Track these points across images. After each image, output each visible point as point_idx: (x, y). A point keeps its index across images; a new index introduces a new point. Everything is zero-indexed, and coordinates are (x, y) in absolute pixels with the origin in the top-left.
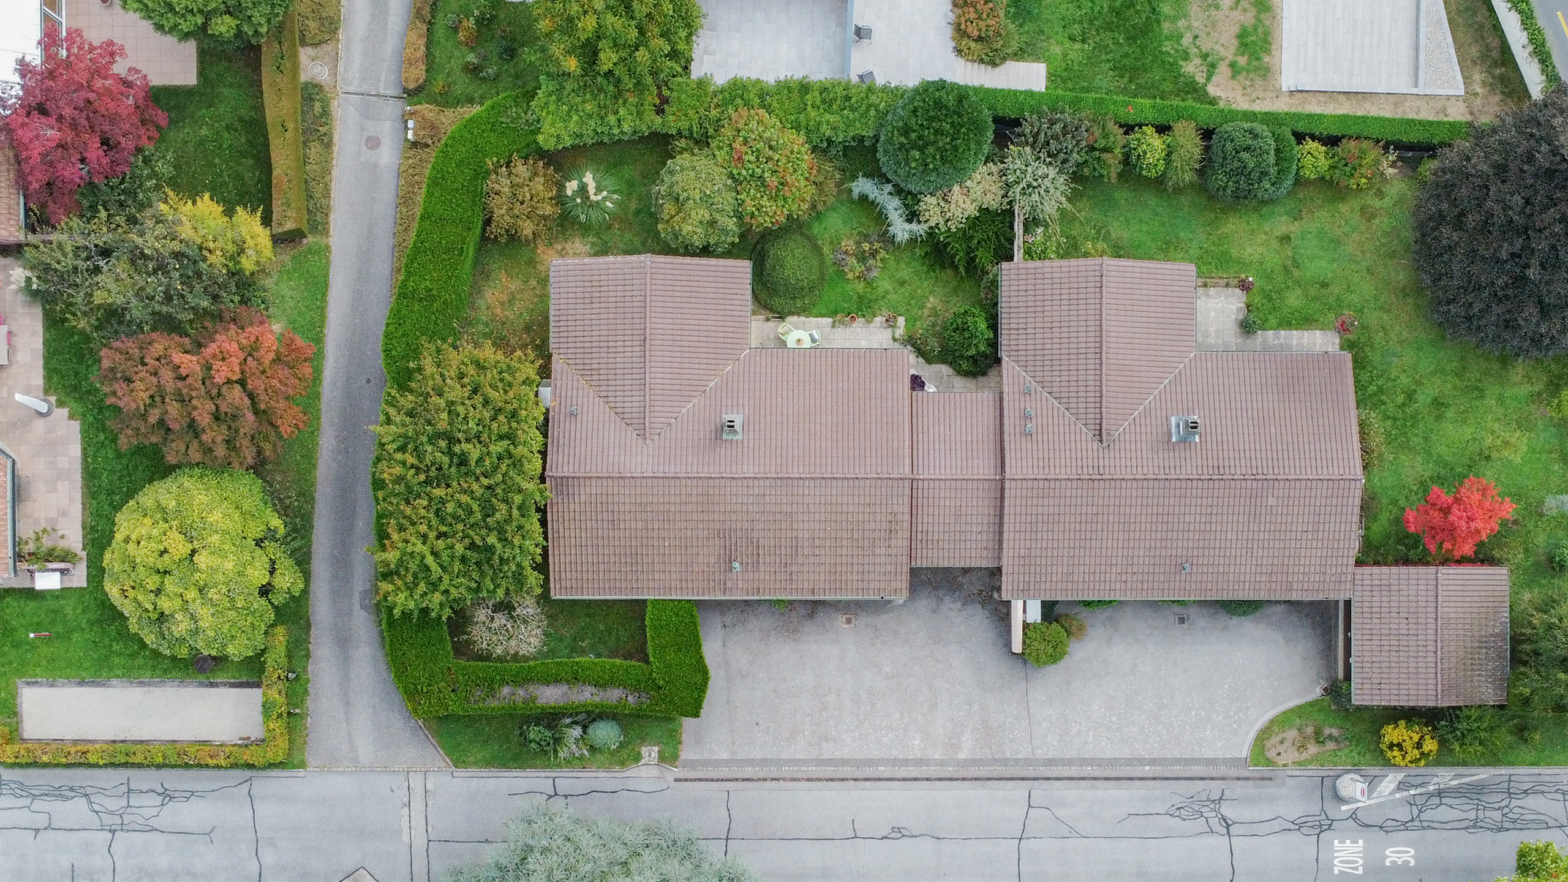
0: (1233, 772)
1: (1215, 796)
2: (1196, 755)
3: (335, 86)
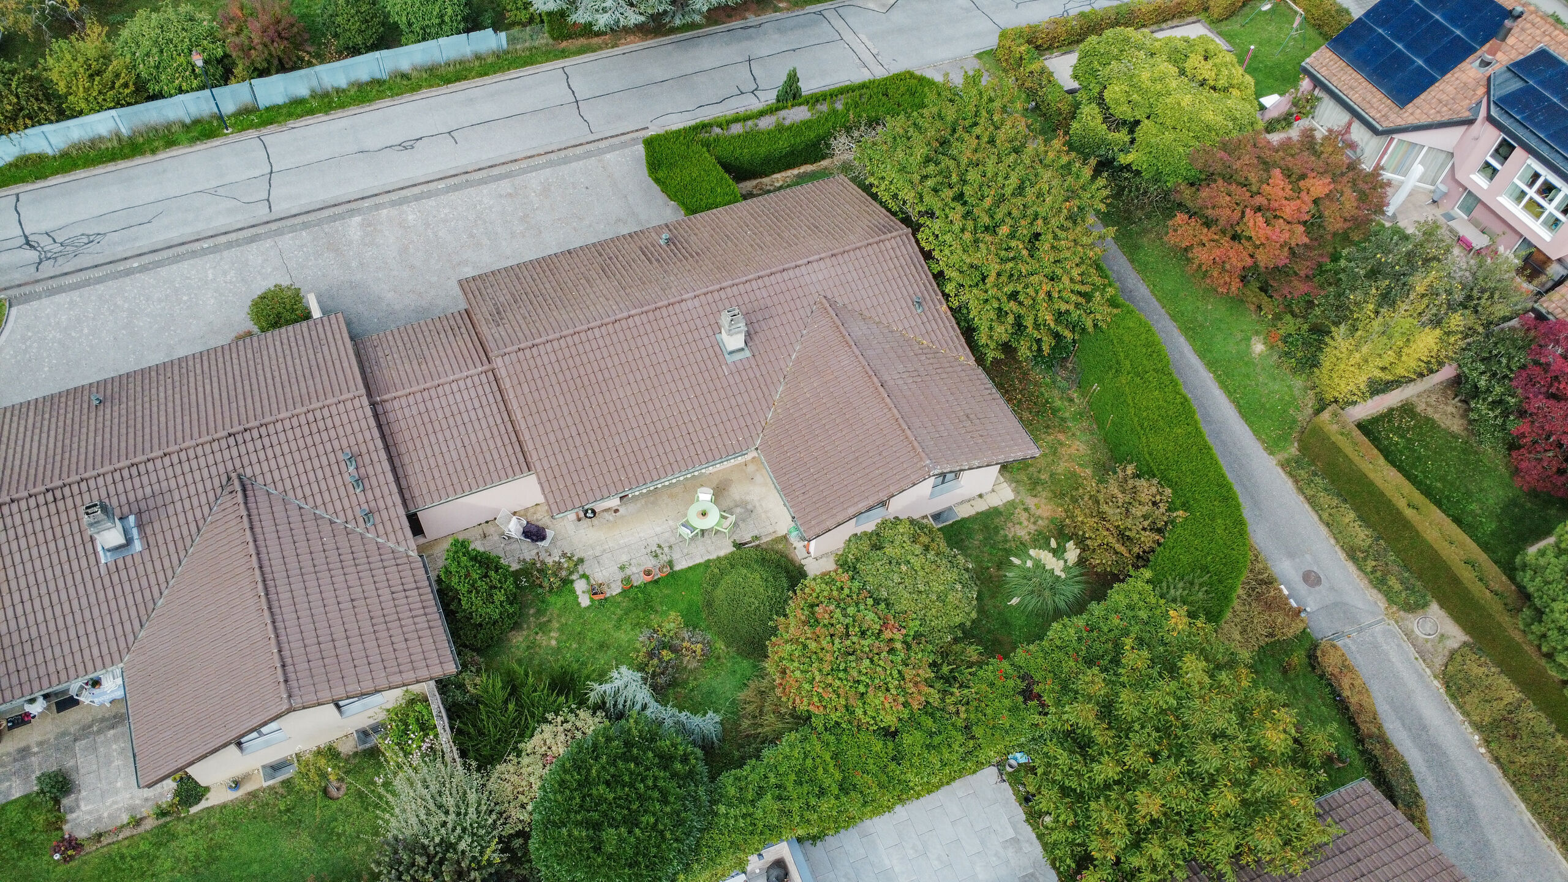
0: (27, 289)
1: (45, 264)
2: (77, 293)
3: (1397, 622)
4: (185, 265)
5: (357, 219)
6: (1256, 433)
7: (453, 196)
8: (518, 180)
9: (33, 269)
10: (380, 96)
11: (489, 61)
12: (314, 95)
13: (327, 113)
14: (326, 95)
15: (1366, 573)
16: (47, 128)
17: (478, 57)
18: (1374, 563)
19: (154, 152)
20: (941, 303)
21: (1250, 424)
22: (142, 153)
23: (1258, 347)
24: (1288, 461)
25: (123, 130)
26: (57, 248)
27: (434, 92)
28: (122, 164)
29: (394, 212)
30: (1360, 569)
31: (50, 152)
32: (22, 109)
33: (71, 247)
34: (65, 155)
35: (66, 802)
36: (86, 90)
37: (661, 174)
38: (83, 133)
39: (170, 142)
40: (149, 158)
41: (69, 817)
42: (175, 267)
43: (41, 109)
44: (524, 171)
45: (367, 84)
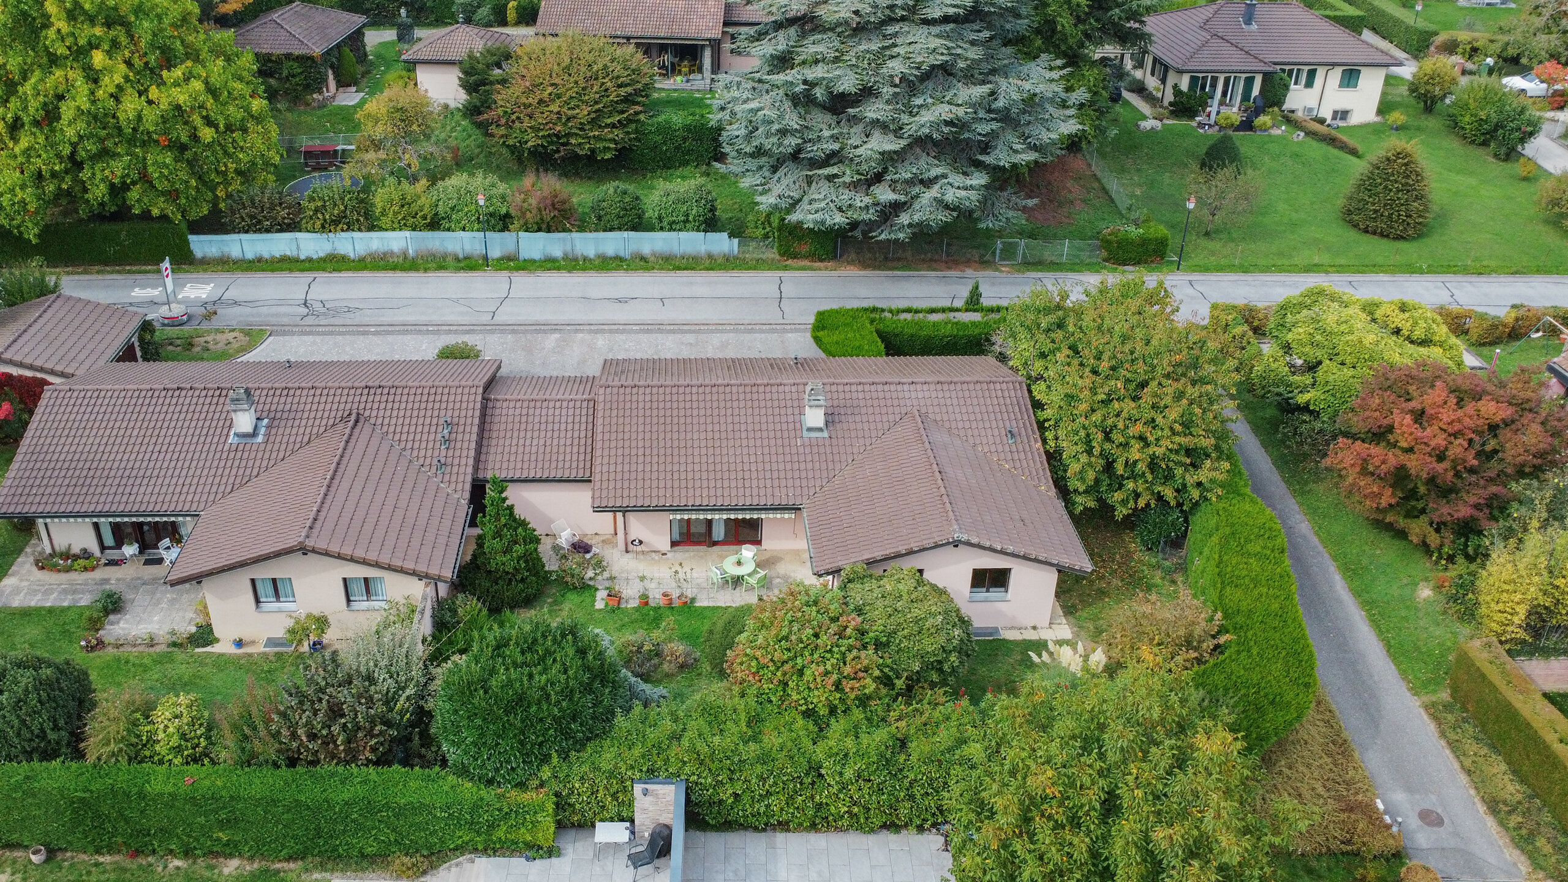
0: (287, 329)
1: (309, 317)
4: (409, 337)
5: (557, 336)
6: (1403, 674)
7: (641, 336)
8: (702, 337)
9: (299, 318)
10: (618, 268)
11: (719, 261)
12: (566, 257)
13: (569, 272)
14: (576, 260)
15: (1507, 829)
16: (357, 235)
17: (710, 256)
18: (1520, 819)
19: (426, 270)
20: (1036, 441)
21: (1398, 665)
22: (417, 270)
23: (1425, 592)
24: (1434, 705)
25: (411, 251)
26: (323, 310)
27: (664, 273)
28: (399, 274)
29: (588, 337)
30: (1502, 824)
31: (352, 255)
32: (345, 217)
33: (335, 312)
34: (362, 260)
35: (111, 617)
36: (395, 213)
37: (820, 334)
38: (381, 246)
39: (441, 268)
40: (421, 274)
41: (108, 627)
42: (400, 337)
43: (358, 220)
44: (712, 331)
45: (611, 258)
